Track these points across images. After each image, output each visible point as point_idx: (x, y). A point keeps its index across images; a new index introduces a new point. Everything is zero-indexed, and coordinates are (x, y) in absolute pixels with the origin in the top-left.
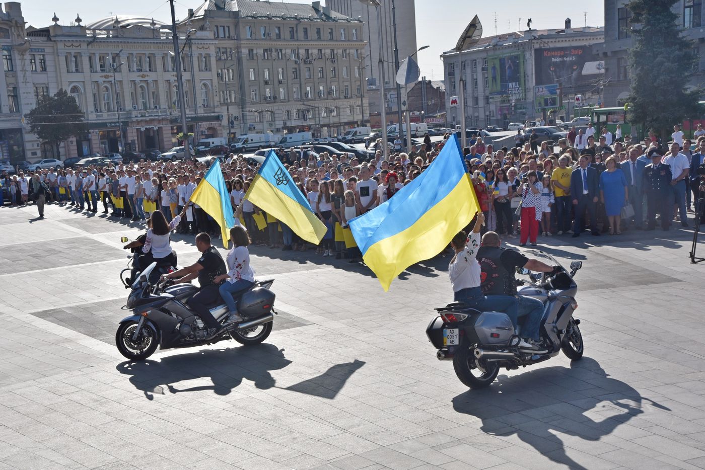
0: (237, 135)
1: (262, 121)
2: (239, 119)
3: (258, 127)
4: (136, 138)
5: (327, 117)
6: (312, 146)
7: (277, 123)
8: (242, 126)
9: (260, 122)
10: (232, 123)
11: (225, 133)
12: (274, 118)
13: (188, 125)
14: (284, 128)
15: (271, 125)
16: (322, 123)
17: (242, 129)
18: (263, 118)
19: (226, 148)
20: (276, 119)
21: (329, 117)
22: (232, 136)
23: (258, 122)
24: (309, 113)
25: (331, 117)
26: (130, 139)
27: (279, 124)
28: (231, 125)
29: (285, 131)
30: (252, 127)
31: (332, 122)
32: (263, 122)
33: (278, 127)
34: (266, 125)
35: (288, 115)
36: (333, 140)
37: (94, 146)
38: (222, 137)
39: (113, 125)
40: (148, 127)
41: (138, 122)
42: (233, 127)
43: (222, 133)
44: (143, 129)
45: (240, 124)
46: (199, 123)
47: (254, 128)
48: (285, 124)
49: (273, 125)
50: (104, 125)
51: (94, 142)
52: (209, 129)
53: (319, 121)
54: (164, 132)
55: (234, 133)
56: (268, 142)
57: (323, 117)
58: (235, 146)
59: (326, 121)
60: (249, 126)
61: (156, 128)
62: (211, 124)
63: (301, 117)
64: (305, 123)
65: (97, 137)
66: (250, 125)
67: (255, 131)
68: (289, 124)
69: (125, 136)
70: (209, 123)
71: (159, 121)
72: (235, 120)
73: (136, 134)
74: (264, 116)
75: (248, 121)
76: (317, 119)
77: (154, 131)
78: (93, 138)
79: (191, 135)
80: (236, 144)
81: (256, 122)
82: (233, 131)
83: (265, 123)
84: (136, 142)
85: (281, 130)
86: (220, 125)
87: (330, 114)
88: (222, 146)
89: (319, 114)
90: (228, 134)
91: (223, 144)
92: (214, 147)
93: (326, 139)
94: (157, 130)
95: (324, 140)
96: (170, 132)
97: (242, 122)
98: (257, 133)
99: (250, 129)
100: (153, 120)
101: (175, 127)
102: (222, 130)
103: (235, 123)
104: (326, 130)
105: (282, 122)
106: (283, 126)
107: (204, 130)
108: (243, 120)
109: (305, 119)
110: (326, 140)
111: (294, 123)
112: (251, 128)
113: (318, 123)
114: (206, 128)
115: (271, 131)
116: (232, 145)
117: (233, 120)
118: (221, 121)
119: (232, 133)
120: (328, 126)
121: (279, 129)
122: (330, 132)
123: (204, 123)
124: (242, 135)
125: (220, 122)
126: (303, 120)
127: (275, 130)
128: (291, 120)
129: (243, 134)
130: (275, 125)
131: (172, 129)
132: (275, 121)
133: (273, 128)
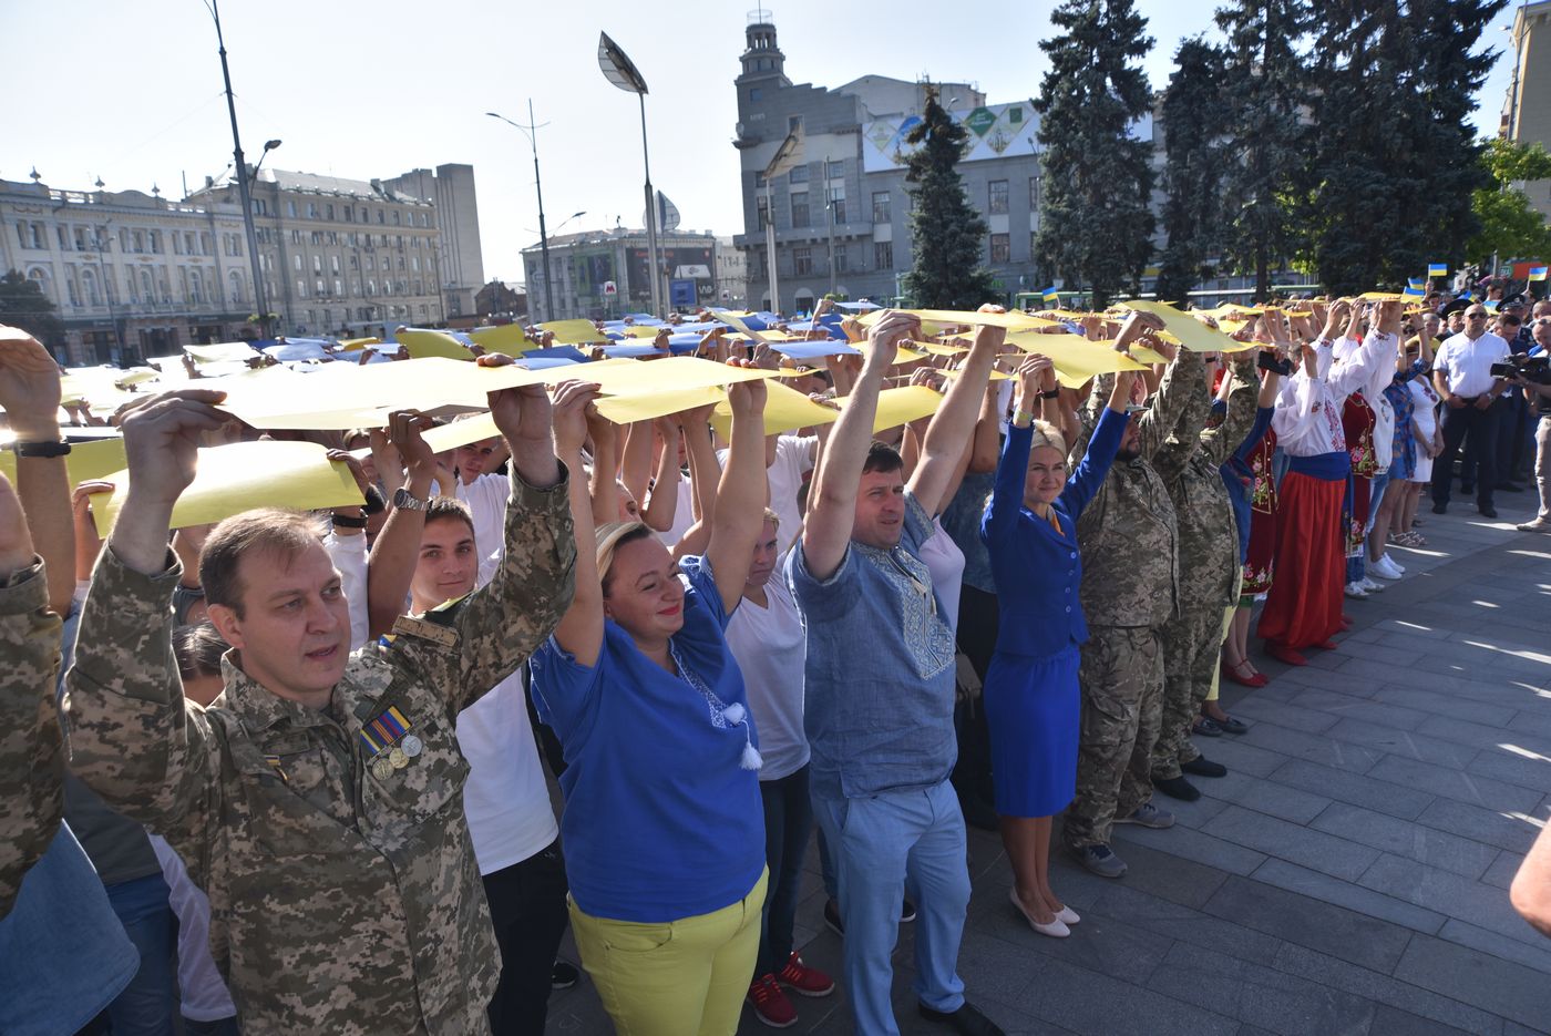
1: (314, 321)
3: (310, 329)
4: (138, 343)
5: (397, 318)
7: (334, 324)
8: (288, 328)
9: (312, 322)
14: (343, 330)
15: (326, 327)
17: (288, 331)
21: (399, 318)
23: (309, 323)
26: (129, 344)
30: (302, 329)
33: (334, 329)
35: (347, 314)
37: (74, 353)
39: (102, 323)
40: (155, 327)
41: (141, 321)
44: (148, 330)
45: (286, 325)
46: (230, 324)
47: (305, 330)
48: (344, 325)
49: (329, 327)
50: (89, 323)
51: (73, 347)
54: (180, 334)
57: (392, 318)
60: (297, 327)
61: (167, 329)
63: (364, 316)
65: (78, 341)
66: (299, 327)
68: (349, 325)
69: (122, 340)
70: (243, 323)
71: (172, 320)
73: (137, 337)
75: (296, 322)
77: (165, 333)
78: (72, 341)
84: (140, 347)
87: (400, 314)
89: (386, 314)
94: (170, 332)
96: (188, 334)
97: (287, 322)
99: (299, 331)
100: (163, 318)
103: (281, 323)
105: (340, 324)
107: (236, 332)
108: (289, 320)
109: (369, 319)
121: (338, 332)
123: (236, 323)
127: (332, 333)
128: (351, 320)
130: (331, 327)
131: (191, 330)
132: (331, 322)
133: (329, 330)
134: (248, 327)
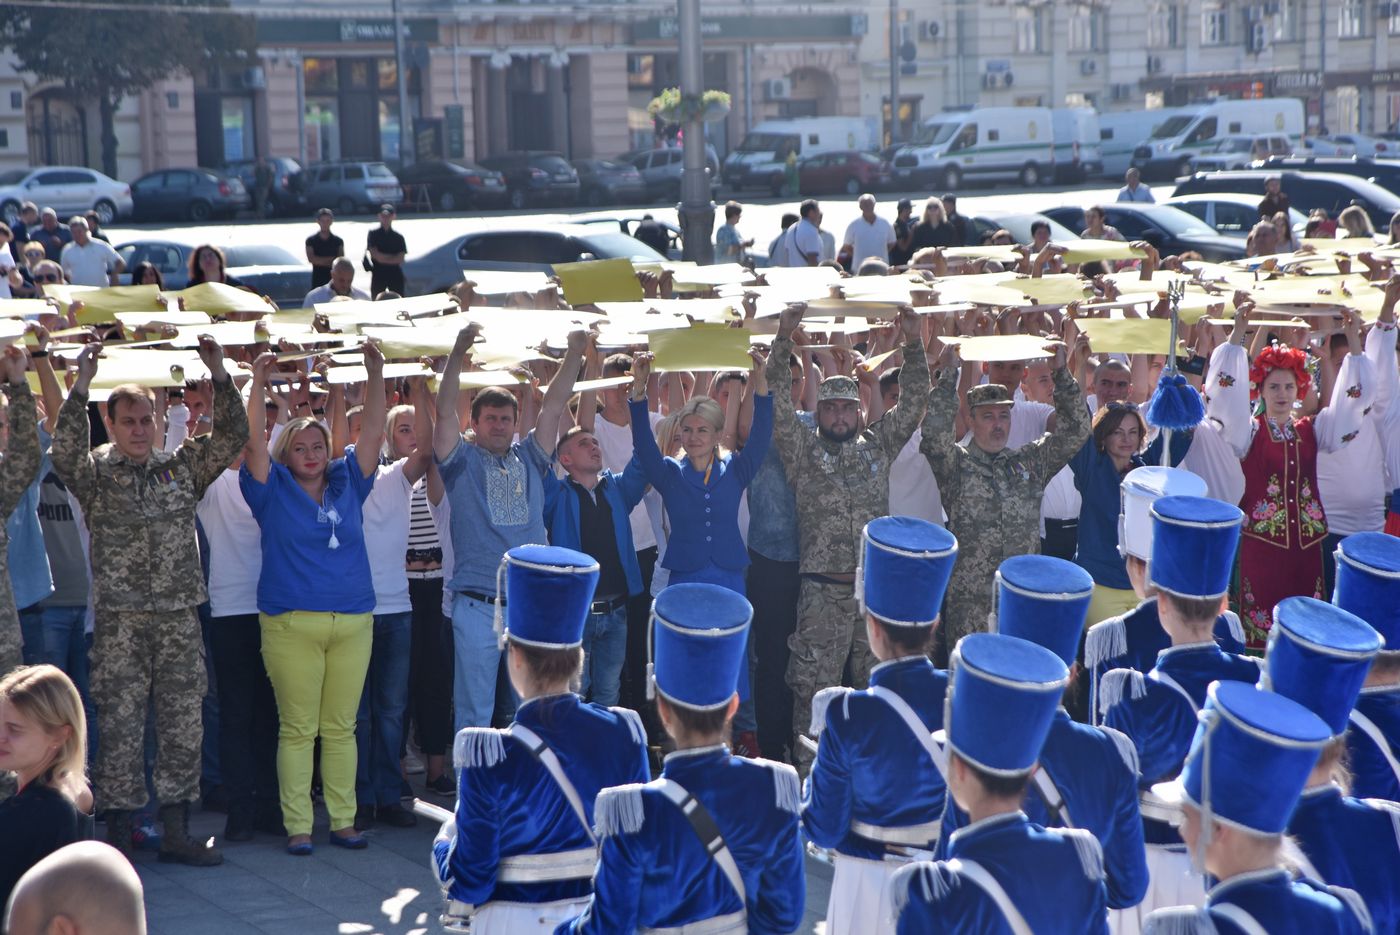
0: (924, 109)
1: (1045, 48)
2: (941, 34)
3: (1029, 75)
4: (466, 100)
5: (1362, 37)
6: (1277, 174)
7: (1117, 59)
8: (952, 70)
9: (1039, 51)
10: (908, 52)
11: (872, 96)
12: (1106, 35)
13: (706, 55)
14: (1148, 85)
15: (1087, 69)
16: (1332, 66)
17: (952, 82)
18: (1052, 35)
19: (872, 168)
20: (1114, 42)
21: (1373, 36)
22: (904, 112)
23: (1026, 54)
24: (1277, 17)
25: (1382, 41)
26: (438, 103)
27: (1127, 66)
28: (901, 62)
29: (1153, 101)
30: (1000, 78)
31: (1382, 63)
32: (1050, 54)
33: (1117, 78)
34: (1064, 68)
35: (1173, 25)
36: (1381, 148)
37: (275, 123)
38: (857, 114)
39: (367, 31)
40: (523, 51)
41: (482, 28)
42: (910, 71)
43: (857, 99)
44: (501, 61)
45: (946, 57)
46: (759, 48)
47: (1009, 79)
48: (1153, 65)
49: (1099, 67)
50: (328, 30)
51: (273, 104)
52: (799, 75)
53: (1322, 55)
54: (596, 79)
55: (914, 101)
56: (1068, 146)
57: (1343, 39)
58: (913, 161)
59: (1356, 59)
60: (982, 67)
61: (559, 60)
62: (813, 53)
63: (1234, 32)
64: (1250, 67)
65: (291, 85)
66: (989, 68)
67: (1010, 96)
68: (1171, 67)
69: (418, 87)
70: (797, 47)
71: (577, 29)
72: (923, 38)
73: (466, 82)
74: (1058, 28)
75: (984, 47)
76: (1312, 48)
77: (549, 71)
78: (273, 85)
79: (714, 102)
80: (919, 152)
81: (1016, 52)
82: (907, 88)
83: (1060, 58)
84: (468, 117)
85: (1134, 93)
86: (852, 60)
87: (1380, 24)
88: (852, 157)
89: (1323, 23)
90: (885, 101)
91: (856, 148)
92: (819, 158)
93: (1348, 141)
94: (566, 69)
95: (1334, 147)
96: (623, 78)
97: (952, 48)
98: (1021, 102)
99: (987, 84)
100: (551, 22)
101: (647, 60)
102: (855, 83)
103: (923, 51)
104: (1349, 100)
105: (1141, 59)
106: (1143, 73)
107: (774, 76)
108: (961, 40)
109: (1252, 46)
110: (1350, 148)
111: (1197, 62)
112: (993, 81)
113: (1313, 64)
114: (789, 70)
115: (1087, 97)
116: (901, 153)
117: (915, 39)
118: (858, 40)
119: (903, 101)
120: (1363, 80)
121: (1126, 88)
122: (1372, 108)
123: (778, 47)
124: (948, 110)
125: (851, 46)
126: (1241, 50)
127: (1106, 93)
128: (1183, 47)
129: (953, 102)
130: (1108, 69)
131: (632, 66)
132: (1106, 51)
133: (1095, 83)
134: (812, 62)
